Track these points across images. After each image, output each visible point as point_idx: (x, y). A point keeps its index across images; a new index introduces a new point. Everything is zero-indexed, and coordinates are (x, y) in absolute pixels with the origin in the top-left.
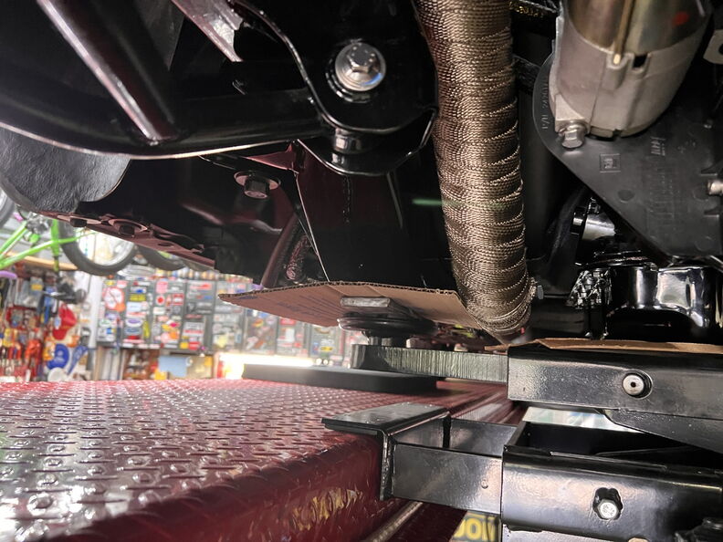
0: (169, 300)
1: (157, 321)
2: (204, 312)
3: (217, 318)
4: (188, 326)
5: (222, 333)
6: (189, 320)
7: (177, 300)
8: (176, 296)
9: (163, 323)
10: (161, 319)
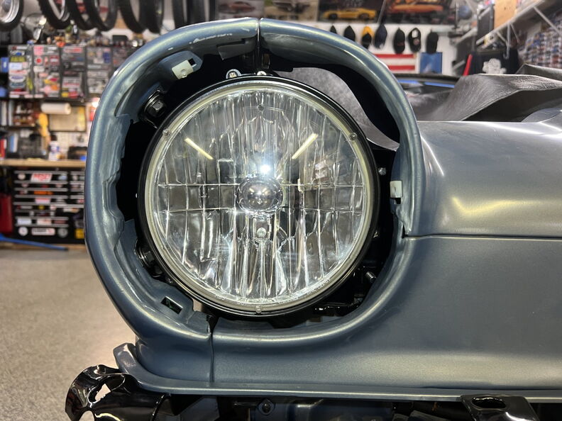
0: (46, 60)
1: (38, 77)
2: (78, 70)
3: (90, 73)
4: (66, 80)
5: (95, 85)
6: (67, 76)
7: (53, 60)
8: (52, 58)
9: (44, 78)
10: (41, 75)
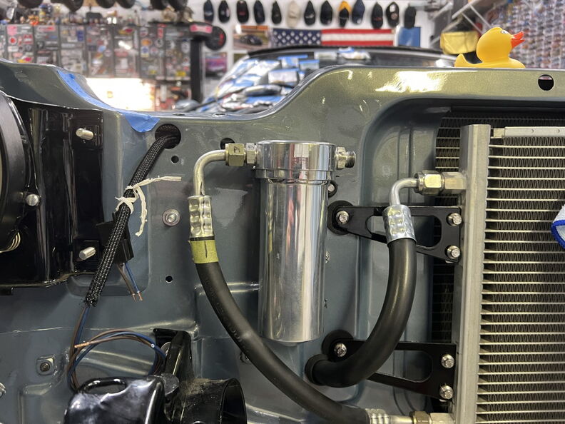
0: (20, 40)
1: (13, 57)
2: (52, 48)
3: (63, 52)
4: (40, 59)
5: (70, 64)
6: (41, 55)
7: (27, 40)
8: (26, 37)
9: (18, 58)
10: (16, 55)
